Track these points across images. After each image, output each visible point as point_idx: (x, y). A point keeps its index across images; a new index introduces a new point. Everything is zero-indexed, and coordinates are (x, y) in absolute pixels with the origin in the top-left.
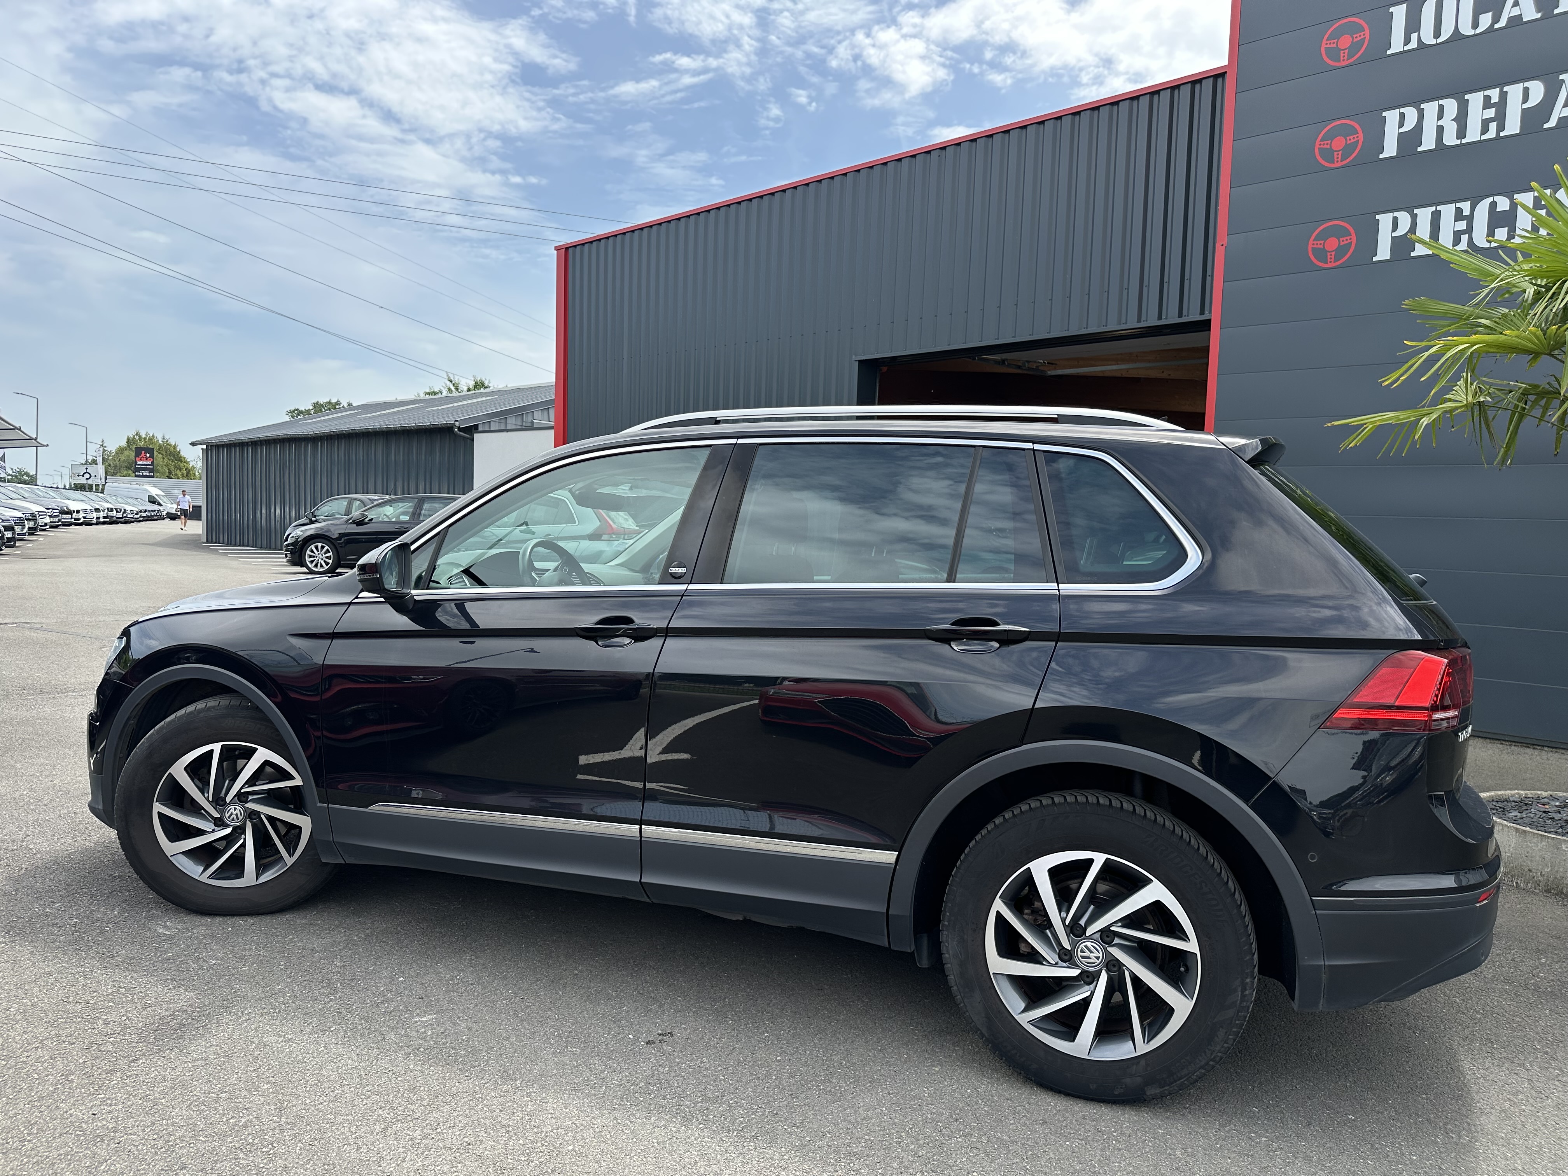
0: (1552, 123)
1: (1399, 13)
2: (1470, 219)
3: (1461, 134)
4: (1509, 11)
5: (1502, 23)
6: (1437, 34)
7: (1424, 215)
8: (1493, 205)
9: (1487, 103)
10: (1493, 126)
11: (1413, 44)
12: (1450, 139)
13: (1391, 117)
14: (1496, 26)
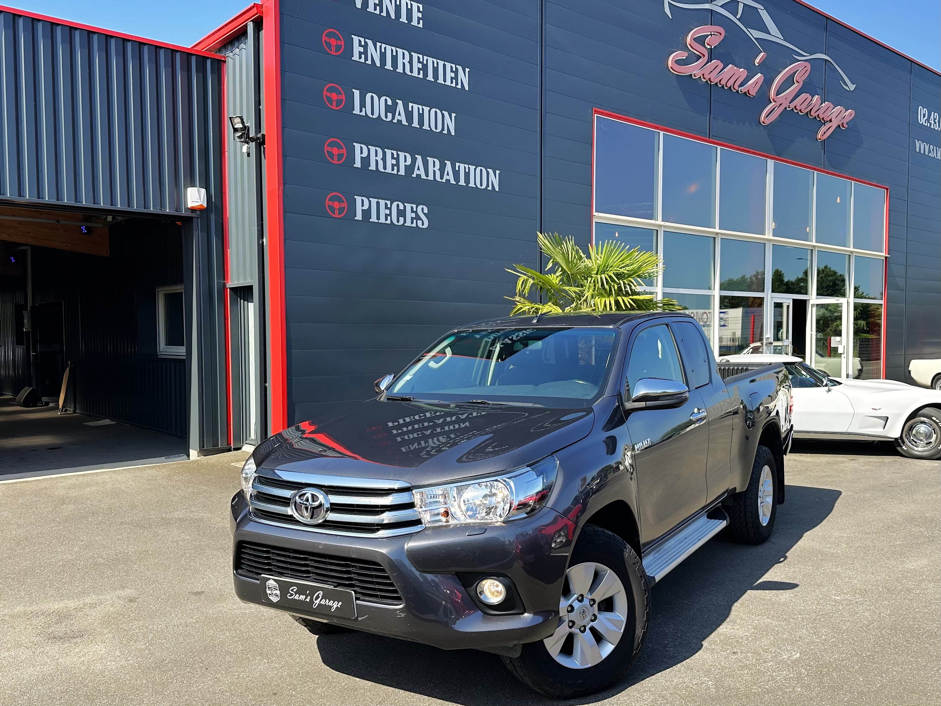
0: (414, 176)
1: (357, 93)
2: (390, 209)
3: (385, 168)
4: (397, 117)
5: (395, 121)
6: (373, 114)
7: (374, 201)
8: (398, 205)
9: (393, 158)
10: (395, 168)
11: (363, 114)
12: (381, 169)
13: (357, 146)
14: (394, 121)
